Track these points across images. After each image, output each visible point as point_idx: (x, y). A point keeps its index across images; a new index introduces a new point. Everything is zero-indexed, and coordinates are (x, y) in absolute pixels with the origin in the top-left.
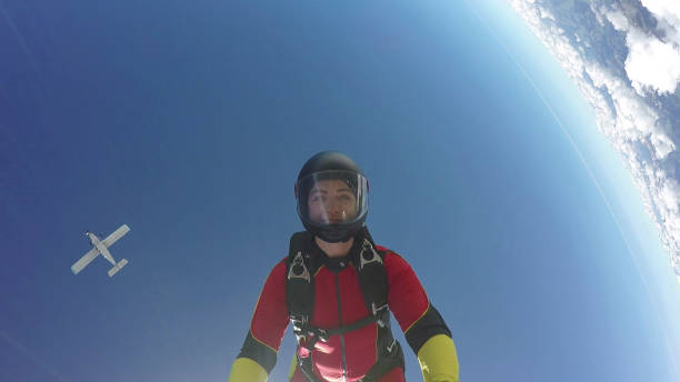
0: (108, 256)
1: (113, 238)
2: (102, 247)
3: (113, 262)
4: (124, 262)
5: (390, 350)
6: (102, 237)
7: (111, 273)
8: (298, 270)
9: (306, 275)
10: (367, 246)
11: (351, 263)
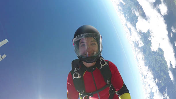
10: (102, 59)
11: (97, 68)
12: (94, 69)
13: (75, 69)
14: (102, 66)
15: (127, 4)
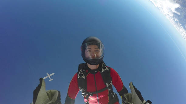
0: (50, 78)
1: (51, 75)
2: (49, 76)
3: (50, 79)
4: (52, 79)
5: (113, 96)
6: (49, 74)
7: (50, 81)
8: (81, 75)
9: (83, 77)
10: (104, 65)
11: (99, 71)
12: (96, 72)
13: (81, 70)
14: (103, 70)
15: (182, 13)
